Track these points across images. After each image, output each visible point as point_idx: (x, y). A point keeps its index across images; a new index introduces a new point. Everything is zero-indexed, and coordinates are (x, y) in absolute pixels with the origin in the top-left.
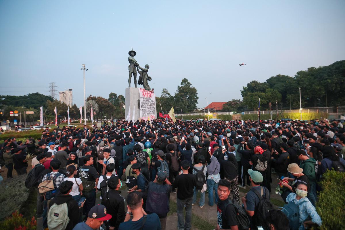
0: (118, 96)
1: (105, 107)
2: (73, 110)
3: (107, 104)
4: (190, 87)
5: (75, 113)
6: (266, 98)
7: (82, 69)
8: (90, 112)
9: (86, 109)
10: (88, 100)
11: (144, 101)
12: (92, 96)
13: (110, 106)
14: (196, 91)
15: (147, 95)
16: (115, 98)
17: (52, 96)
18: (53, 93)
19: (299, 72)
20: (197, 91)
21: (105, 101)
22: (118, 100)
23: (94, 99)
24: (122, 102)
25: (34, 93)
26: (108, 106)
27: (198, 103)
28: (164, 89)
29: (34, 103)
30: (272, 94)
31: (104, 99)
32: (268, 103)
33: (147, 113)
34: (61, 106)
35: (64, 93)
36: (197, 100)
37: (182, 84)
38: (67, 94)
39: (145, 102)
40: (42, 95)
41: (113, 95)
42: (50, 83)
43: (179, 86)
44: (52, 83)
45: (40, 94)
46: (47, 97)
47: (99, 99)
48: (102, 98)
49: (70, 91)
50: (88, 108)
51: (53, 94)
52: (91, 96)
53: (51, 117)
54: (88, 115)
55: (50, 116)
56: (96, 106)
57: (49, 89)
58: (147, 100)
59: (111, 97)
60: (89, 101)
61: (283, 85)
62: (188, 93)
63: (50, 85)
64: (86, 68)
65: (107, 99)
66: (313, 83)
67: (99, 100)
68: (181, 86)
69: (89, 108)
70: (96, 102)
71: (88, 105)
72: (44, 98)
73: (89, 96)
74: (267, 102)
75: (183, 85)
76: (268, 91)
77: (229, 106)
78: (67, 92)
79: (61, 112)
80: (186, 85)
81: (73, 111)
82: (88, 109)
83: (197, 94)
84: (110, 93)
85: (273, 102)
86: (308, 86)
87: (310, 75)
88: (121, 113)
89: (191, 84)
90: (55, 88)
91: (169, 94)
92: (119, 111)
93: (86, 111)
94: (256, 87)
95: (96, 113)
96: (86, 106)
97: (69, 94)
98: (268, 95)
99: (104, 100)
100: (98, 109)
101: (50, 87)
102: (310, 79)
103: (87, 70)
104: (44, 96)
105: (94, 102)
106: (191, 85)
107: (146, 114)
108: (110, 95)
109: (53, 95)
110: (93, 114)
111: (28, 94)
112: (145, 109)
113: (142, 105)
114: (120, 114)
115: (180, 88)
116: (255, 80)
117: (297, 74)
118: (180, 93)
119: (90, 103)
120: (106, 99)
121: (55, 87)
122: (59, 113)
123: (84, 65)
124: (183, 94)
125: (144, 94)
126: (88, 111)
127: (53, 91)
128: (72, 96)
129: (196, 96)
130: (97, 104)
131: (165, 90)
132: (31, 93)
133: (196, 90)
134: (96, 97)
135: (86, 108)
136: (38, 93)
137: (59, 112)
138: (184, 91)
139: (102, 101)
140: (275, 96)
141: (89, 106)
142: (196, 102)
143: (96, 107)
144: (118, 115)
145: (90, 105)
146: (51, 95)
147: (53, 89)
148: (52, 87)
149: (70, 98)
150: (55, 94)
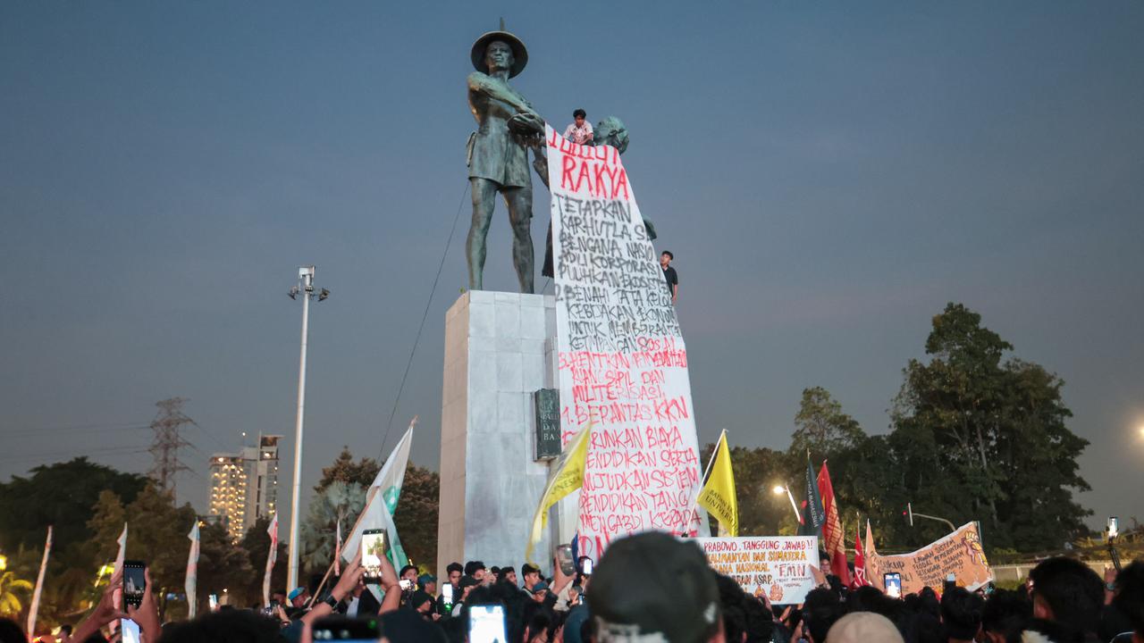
4: (1001, 366)
11: (575, 223)
14: (1054, 394)
15: (598, 177)
17: (158, 476)
18: (166, 460)
20: (1062, 391)
25: (65, 461)
27: (1084, 485)
28: (808, 394)
33: (605, 320)
35: (234, 460)
36: (1077, 460)
37: (932, 346)
38: (253, 464)
39: (581, 234)
40: (105, 470)
42: (158, 404)
43: (913, 364)
44: (170, 402)
49: (265, 450)
51: (167, 466)
52: (346, 456)
57: (151, 437)
58: (600, 216)
62: (986, 406)
68: (926, 360)
73: (337, 456)
75: (945, 357)
80: (970, 352)
83: (1067, 412)
89: (1006, 345)
90: (183, 432)
91: (848, 425)
97: (263, 467)
101: (157, 424)
104: (114, 474)
106: (1004, 351)
107: (604, 328)
109: (164, 472)
111: (36, 470)
112: (586, 283)
113: (565, 255)
115: (920, 378)
118: (928, 415)
121: (181, 427)
124: (949, 416)
125: (575, 174)
127: (167, 447)
129: (1059, 429)
131: (814, 398)
132: (49, 464)
133: (1053, 384)
136: (83, 459)
138: (954, 394)
142: (1066, 470)
146: (154, 471)
147: (168, 437)
148: (168, 424)
149: (264, 482)
150: (178, 465)
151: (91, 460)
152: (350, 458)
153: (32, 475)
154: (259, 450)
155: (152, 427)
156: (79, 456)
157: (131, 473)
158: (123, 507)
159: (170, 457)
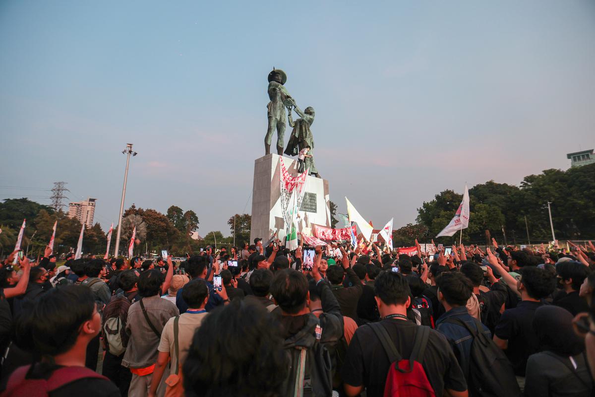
0: (184, 213)
1: (160, 231)
2: (92, 233)
3: (164, 224)
5: (95, 240)
6: (477, 221)
7: (125, 151)
8: (127, 238)
9: (121, 233)
10: (127, 214)
12: (137, 208)
13: (169, 229)
16: (178, 217)
17: (54, 207)
18: (57, 202)
19: (527, 177)
21: (161, 218)
22: (184, 220)
23: (139, 212)
24: (192, 224)
25: (18, 198)
26: (166, 229)
29: (13, 218)
30: (488, 213)
31: (159, 214)
32: (482, 231)
34: (68, 224)
35: (78, 205)
38: (85, 207)
40: (34, 203)
41: (174, 211)
42: (55, 183)
44: (59, 183)
45: (30, 202)
46: (43, 207)
47: (150, 213)
48: (156, 213)
49: (91, 202)
50: (125, 229)
51: (57, 204)
52: (133, 207)
53: (41, 245)
54: (124, 244)
55: (41, 243)
56: (143, 227)
57: (51, 194)
59: (171, 214)
60: (129, 217)
61: (503, 199)
63: (53, 186)
64: (134, 150)
65: (165, 215)
66: (570, 194)
67: (149, 216)
69: (127, 229)
70: (144, 220)
71: (126, 225)
72: (37, 208)
73: (131, 206)
74: (480, 228)
76: (479, 208)
77: (403, 235)
78: (86, 203)
79: (66, 237)
81: (91, 236)
82: (126, 232)
84: (169, 207)
85: (492, 230)
86: (559, 200)
87: (558, 180)
88: (187, 246)
90: (64, 193)
92: (184, 240)
93: (121, 238)
94: (455, 202)
95: (141, 240)
96: (122, 226)
97: (89, 208)
98: (481, 216)
99: (159, 216)
100: (145, 234)
101: (54, 190)
102: (560, 187)
103: (135, 154)
105: (138, 217)
108: (169, 209)
109: (56, 206)
110: (135, 243)
111: (6, 200)
114: (185, 247)
116: (449, 190)
117: (525, 180)
119: (131, 221)
120: (163, 215)
121: (64, 191)
122: (61, 239)
123: (129, 146)
126: (124, 236)
127: (57, 198)
128: (93, 210)
130: (144, 223)
132: (12, 199)
134: (145, 210)
135: (121, 230)
137: (62, 235)
139: (155, 219)
140: (495, 218)
141: (128, 226)
143: (141, 229)
144: (182, 248)
145: (130, 224)
146: (52, 205)
147: (58, 194)
148: (59, 190)
149: (89, 213)
150: (62, 204)
151: (29, 199)
152: (135, 207)
153: (4, 201)
154: (88, 202)
155: (52, 191)
156: (24, 197)
157: (45, 205)
158: (50, 215)
159: (59, 201)
